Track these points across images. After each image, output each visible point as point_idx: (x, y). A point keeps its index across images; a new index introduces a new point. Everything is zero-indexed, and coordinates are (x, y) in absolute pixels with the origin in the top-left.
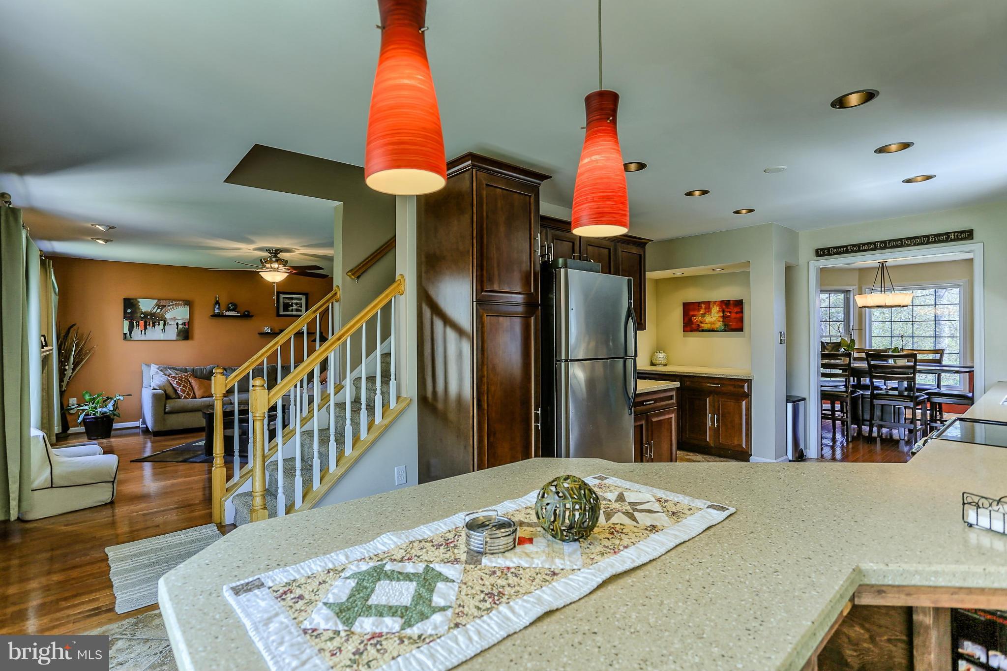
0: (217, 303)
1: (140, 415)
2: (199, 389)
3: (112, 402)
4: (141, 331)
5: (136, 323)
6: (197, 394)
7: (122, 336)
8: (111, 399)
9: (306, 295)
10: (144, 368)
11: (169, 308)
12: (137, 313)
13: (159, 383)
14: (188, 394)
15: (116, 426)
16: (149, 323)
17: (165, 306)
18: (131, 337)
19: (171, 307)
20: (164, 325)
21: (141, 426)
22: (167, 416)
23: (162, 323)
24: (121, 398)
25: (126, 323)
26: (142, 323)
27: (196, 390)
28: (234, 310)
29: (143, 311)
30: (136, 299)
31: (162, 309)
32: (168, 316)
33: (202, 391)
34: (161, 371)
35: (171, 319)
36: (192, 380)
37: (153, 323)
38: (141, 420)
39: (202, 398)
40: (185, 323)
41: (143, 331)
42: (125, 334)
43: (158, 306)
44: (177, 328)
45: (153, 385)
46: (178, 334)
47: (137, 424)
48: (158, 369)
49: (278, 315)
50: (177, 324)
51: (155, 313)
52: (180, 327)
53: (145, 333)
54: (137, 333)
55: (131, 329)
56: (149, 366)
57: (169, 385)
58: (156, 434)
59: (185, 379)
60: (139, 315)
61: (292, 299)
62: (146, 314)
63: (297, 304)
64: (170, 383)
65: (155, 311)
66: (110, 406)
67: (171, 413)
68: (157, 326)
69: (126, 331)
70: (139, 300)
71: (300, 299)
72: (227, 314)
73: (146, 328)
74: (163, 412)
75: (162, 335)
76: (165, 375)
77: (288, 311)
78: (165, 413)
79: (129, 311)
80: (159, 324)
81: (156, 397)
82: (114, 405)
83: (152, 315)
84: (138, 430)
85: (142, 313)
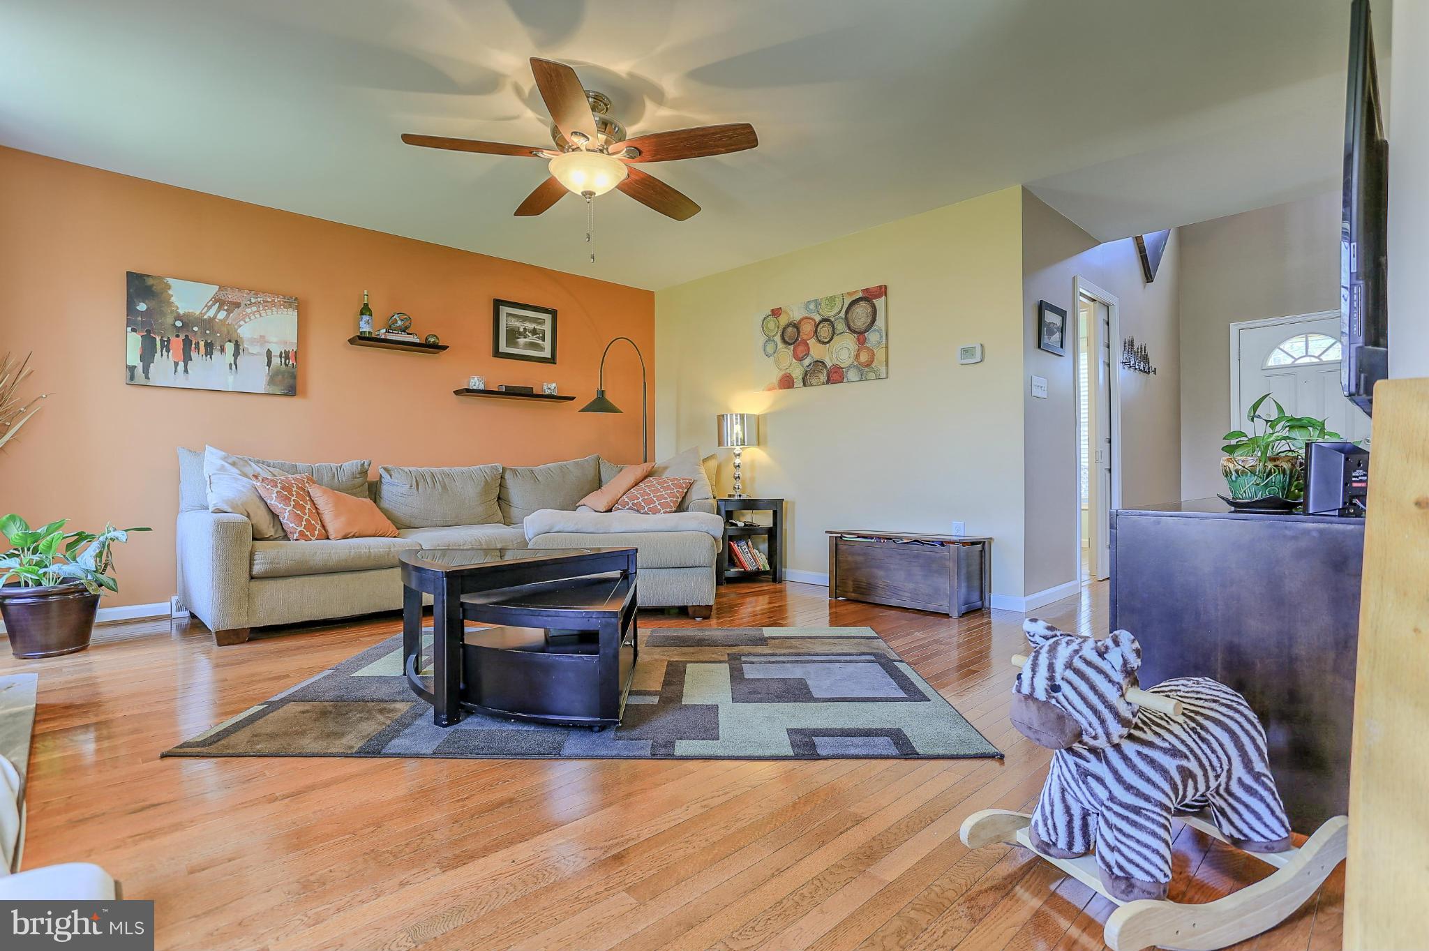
0: (365, 310)
1: (175, 582)
2: (336, 516)
3: (94, 548)
4: (176, 364)
5: (162, 340)
6: (331, 528)
7: (123, 374)
8: (90, 538)
9: (554, 313)
10: (185, 459)
11: (249, 311)
12: (163, 314)
13: (229, 494)
14: (309, 526)
15: (103, 614)
16: (197, 344)
17: (238, 305)
18: (147, 377)
19: (254, 309)
20: (236, 353)
21: (175, 615)
22: (254, 584)
23: (230, 347)
24: (121, 535)
25: (134, 341)
26: (177, 343)
27: (328, 517)
28: (404, 330)
29: (181, 312)
30: (160, 278)
31: (229, 312)
32: (246, 331)
33: (343, 519)
34: (234, 464)
35: (253, 341)
36: (316, 492)
37: (207, 345)
38: (174, 599)
39: (345, 537)
40: (287, 353)
41: (181, 365)
42: (132, 369)
43: (220, 302)
44: (269, 364)
45: (213, 500)
46: (272, 380)
47: (162, 608)
48: (224, 459)
49: (497, 353)
50: (269, 354)
51: (211, 320)
52: (276, 361)
53: (186, 371)
54: (163, 368)
55: (148, 355)
56: (198, 453)
57: (258, 501)
58: (228, 637)
59: (298, 487)
60: (169, 320)
61: (525, 319)
62: (187, 322)
63: (534, 332)
64: (261, 498)
65: (211, 313)
66: (87, 558)
67: (270, 576)
68: (216, 354)
69: (134, 358)
70: (170, 281)
71: (541, 322)
72: (390, 337)
73: (187, 358)
74: (246, 575)
75: (231, 379)
76: (245, 475)
77: (515, 345)
78: (252, 578)
79: (142, 307)
80: (222, 350)
81: (225, 531)
82: (100, 554)
83: (208, 324)
84: (164, 626)
85: (178, 318)
